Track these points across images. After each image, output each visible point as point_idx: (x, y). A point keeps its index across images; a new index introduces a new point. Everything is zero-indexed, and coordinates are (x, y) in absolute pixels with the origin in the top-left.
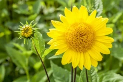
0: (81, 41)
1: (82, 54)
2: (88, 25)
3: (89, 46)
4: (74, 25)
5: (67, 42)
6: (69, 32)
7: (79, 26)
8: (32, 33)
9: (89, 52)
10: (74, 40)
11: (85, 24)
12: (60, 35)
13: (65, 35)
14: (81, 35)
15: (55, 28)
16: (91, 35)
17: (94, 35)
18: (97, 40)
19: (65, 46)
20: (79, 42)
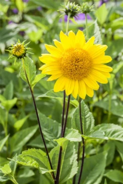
0: (76, 67)
1: (77, 82)
2: (84, 51)
3: (85, 74)
4: (70, 49)
5: (60, 69)
6: (64, 57)
7: (75, 51)
8: (24, 52)
9: (85, 80)
10: (68, 65)
11: (82, 49)
12: (54, 60)
13: (59, 61)
14: (77, 60)
15: (49, 53)
16: (88, 62)
17: (91, 61)
18: (95, 68)
19: (59, 72)
20: (74, 67)
